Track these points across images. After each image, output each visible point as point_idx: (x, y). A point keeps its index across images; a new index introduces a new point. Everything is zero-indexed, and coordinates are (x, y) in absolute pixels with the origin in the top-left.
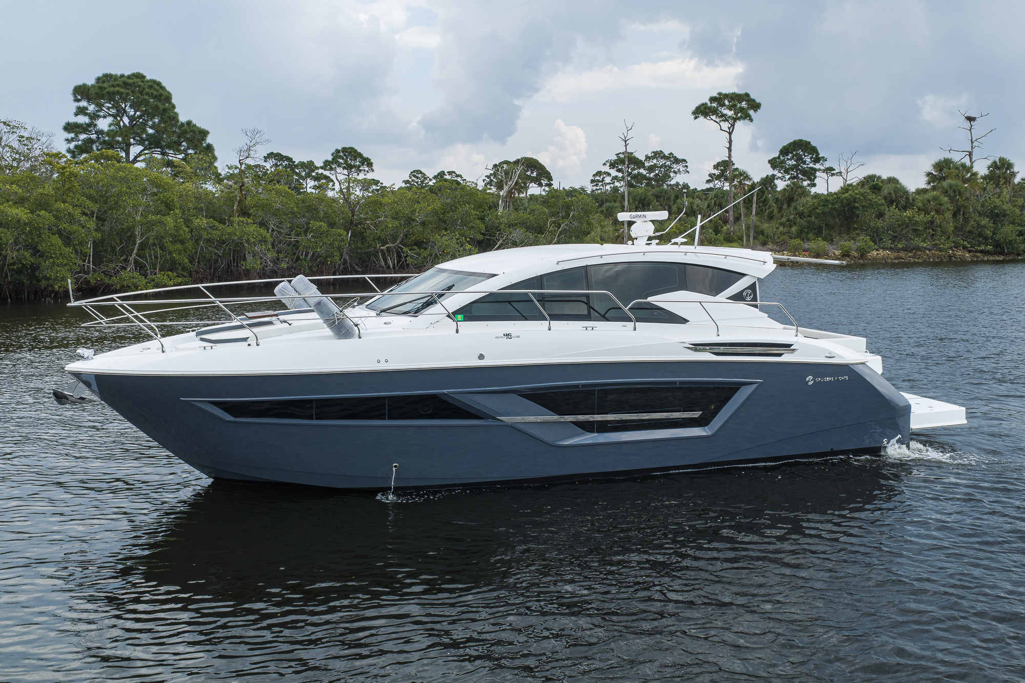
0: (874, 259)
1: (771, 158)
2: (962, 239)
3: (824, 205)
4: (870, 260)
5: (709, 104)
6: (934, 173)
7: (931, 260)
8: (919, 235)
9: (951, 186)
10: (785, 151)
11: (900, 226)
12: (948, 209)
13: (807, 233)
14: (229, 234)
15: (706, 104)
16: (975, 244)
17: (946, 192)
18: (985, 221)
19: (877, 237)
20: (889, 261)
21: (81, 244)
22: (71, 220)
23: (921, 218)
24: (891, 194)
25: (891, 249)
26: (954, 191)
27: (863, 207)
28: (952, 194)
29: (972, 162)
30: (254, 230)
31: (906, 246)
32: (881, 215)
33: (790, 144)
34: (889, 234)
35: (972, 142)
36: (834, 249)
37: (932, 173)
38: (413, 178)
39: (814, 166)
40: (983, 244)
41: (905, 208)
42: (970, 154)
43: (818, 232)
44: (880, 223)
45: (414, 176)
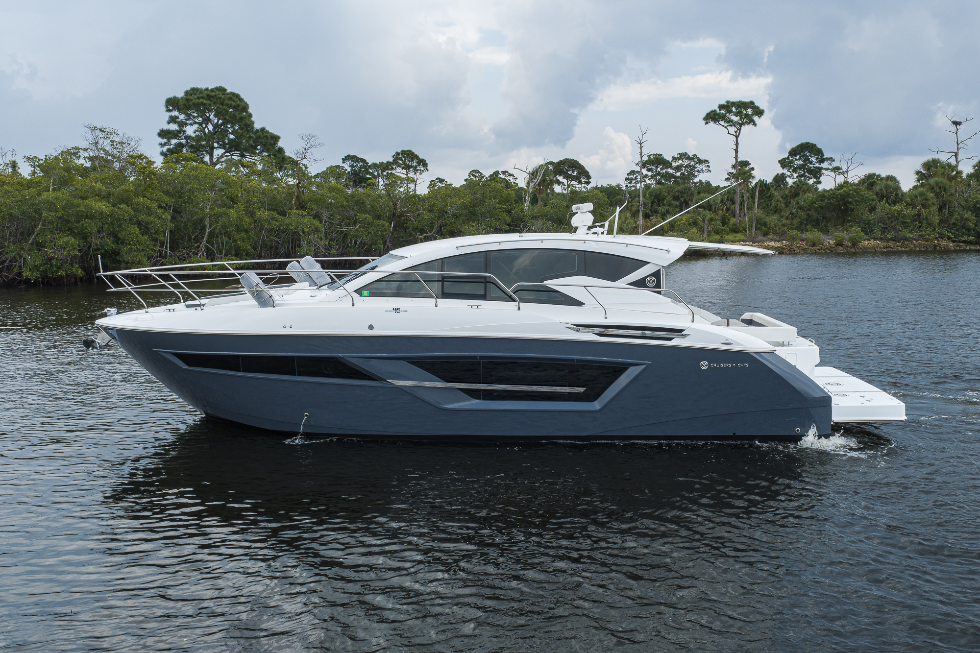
0: (865, 248)
1: (781, 158)
2: (947, 230)
3: (821, 201)
4: (861, 249)
5: (718, 111)
6: (923, 172)
7: (918, 249)
8: (906, 227)
9: (937, 183)
10: (793, 153)
11: (889, 218)
12: (933, 204)
13: (807, 225)
14: (287, 225)
15: (715, 111)
16: (959, 235)
17: (933, 188)
18: (968, 215)
19: (869, 228)
20: (879, 250)
21: (157, 232)
22: (148, 212)
23: (909, 211)
24: (882, 190)
25: (881, 239)
26: (940, 188)
27: (855, 201)
28: (938, 190)
29: (958, 162)
30: (308, 221)
31: (895, 236)
32: (873, 209)
33: (798, 147)
34: (880, 226)
35: (958, 144)
36: (829, 239)
37: (921, 172)
38: (472, 177)
39: (820, 166)
40: (966, 235)
41: (895, 203)
42: (956, 155)
43: (816, 224)
44: (872, 217)
45: (473, 175)
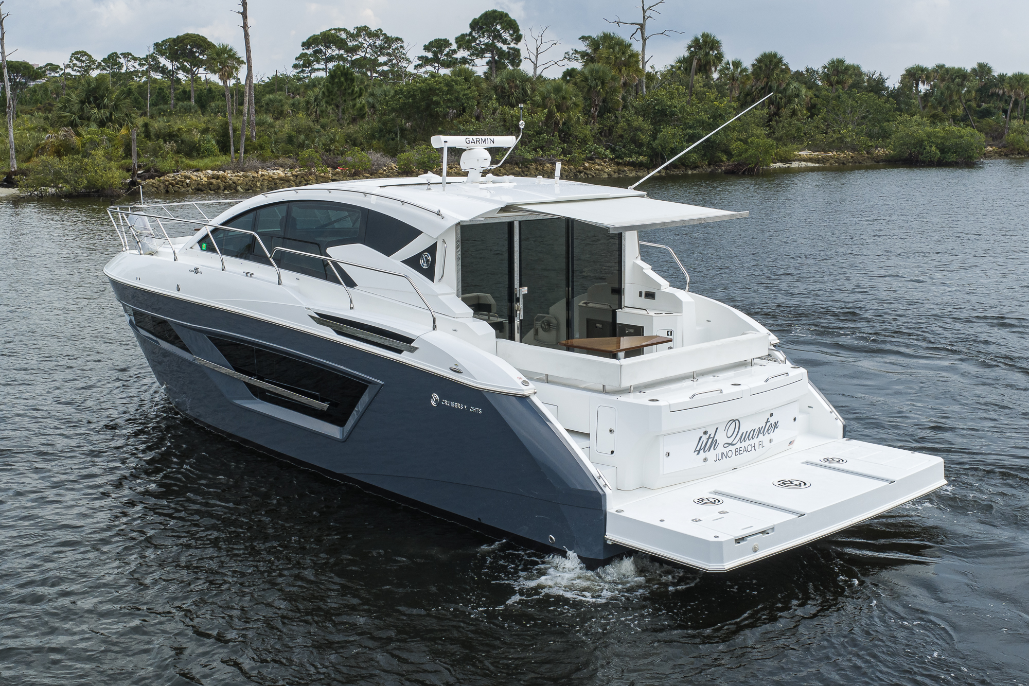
1: (458, 34)
10: (475, 25)
16: (625, 154)
29: (644, 40)
33: (481, 17)
35: (644, 11)
38: (75, 62)
40: (636, 153)
42: (642, 27)
45: (77, 59)
